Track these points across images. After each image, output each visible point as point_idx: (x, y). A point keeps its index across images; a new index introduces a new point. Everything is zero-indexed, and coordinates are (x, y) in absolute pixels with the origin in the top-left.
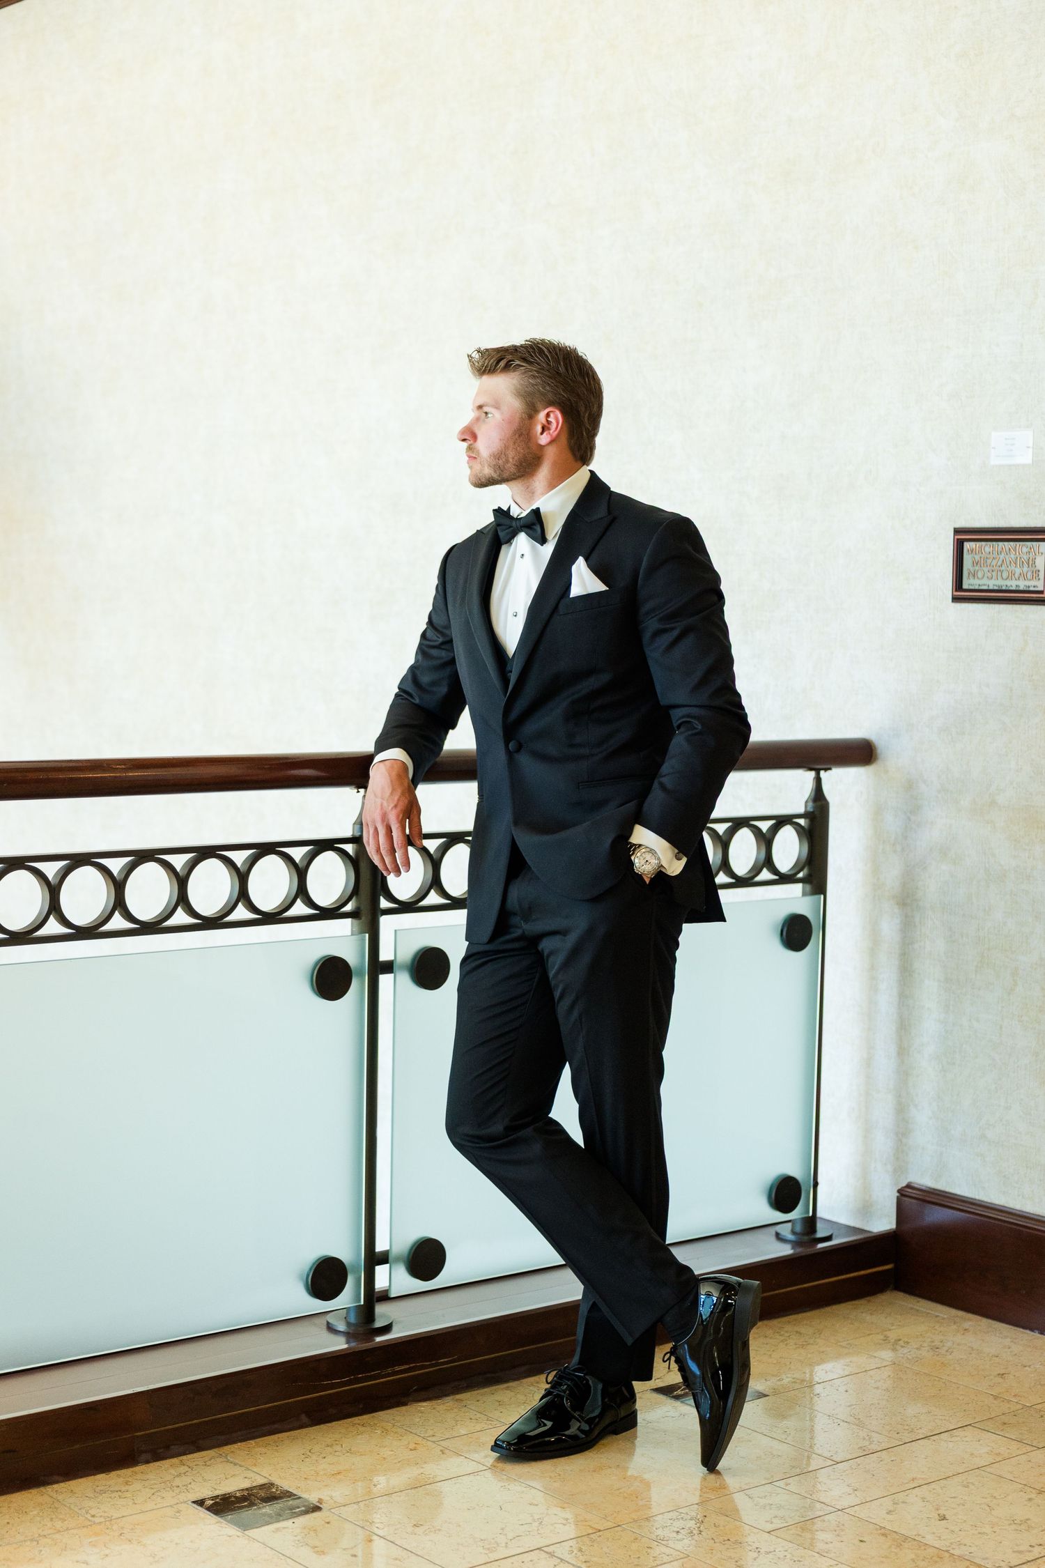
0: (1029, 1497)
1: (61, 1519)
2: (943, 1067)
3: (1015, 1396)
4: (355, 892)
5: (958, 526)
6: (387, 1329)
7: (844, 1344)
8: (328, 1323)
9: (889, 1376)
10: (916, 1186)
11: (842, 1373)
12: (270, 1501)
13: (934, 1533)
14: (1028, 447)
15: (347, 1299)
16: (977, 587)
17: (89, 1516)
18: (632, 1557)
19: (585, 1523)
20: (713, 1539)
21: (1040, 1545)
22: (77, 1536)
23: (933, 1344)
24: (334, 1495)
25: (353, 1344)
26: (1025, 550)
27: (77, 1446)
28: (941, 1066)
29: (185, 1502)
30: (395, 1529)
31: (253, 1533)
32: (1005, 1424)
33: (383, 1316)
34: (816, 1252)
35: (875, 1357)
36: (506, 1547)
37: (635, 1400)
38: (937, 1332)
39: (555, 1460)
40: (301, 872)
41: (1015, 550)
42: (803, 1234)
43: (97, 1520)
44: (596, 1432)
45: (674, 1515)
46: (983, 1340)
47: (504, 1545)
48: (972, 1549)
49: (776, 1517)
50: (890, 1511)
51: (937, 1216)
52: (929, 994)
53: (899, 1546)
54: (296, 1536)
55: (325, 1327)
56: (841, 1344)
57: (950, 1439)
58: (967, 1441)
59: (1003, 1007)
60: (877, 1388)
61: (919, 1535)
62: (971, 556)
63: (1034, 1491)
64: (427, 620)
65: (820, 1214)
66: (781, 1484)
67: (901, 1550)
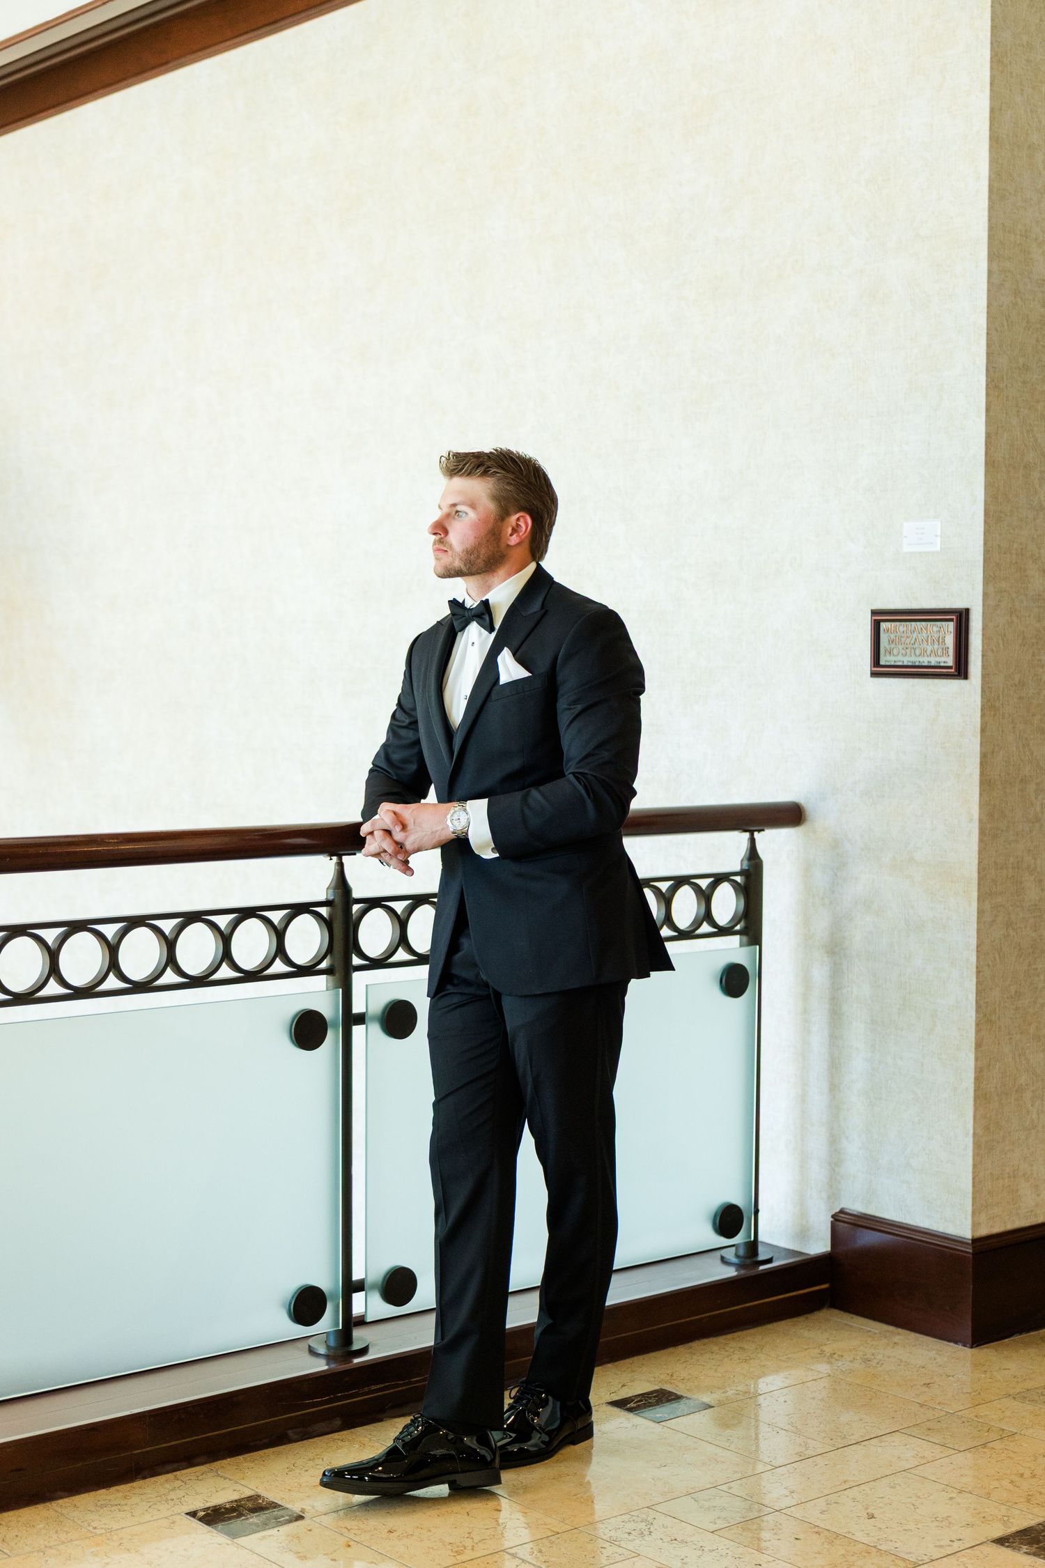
0: (950, 1496)
1: (65, 1531)
2: (870, 1102)
3: (939, 1404)
4: (330, 950)
5: (874, 608)
6: (364, 1351)
7: (784, 1358)
8: (309, 1346)
9: (825, 1387)
10: (848, 1211)
11: (782, 1385)
12: (257, 1512)
13: (863, 1531)
14: (937, 536)
15: (327, 1323)
16: (893, 663)
17: (91, 1528)
18: (587, 1557)
19: (545, 1526)
20: (661, 1539)
21: (960, 1540)
22: (80, 1547)
23: (866, 1357)
24: (315, 1505)
25: (333, 1366)
26: (935, 629)
27: (80, 1464)
28: (869, 1101)
29: (179, 1514)
30: (372, 1535)
31: (243, 1541)
32: (929, 1429)
33: (361, 1339)
34: (759, 1273)
35: (812, 1370)
36: (473, 1549)
37: (591, 1413)
38: (869, 1346)
39: (518, 1469)
40: (279, 934)
41: (926, 629)
42: (746, 1257)
43: (98, 1531)
44: (556, 1443)
45: (626, 1517)
46: (911, 1353)
47: (470, 1548)
48: (897, 1545)
49: (719, 1518)
50: (824, 1511)
51: (868, 1239)
52: (857, 1033)
53: (831, 1543)
54: (281, 1543)
55: (307, 1351)
56: (782, 1358)
57: (879, 1444)
58: (894, 1446)
59: (923, 1046)
60: (814, 1398)
61: (849, 1533)
62: (887, 635)
63: (955, 1491)
64: (397, 702)
65: (761, 1238)
66: (724, 1487)
67: (833, 1546)
